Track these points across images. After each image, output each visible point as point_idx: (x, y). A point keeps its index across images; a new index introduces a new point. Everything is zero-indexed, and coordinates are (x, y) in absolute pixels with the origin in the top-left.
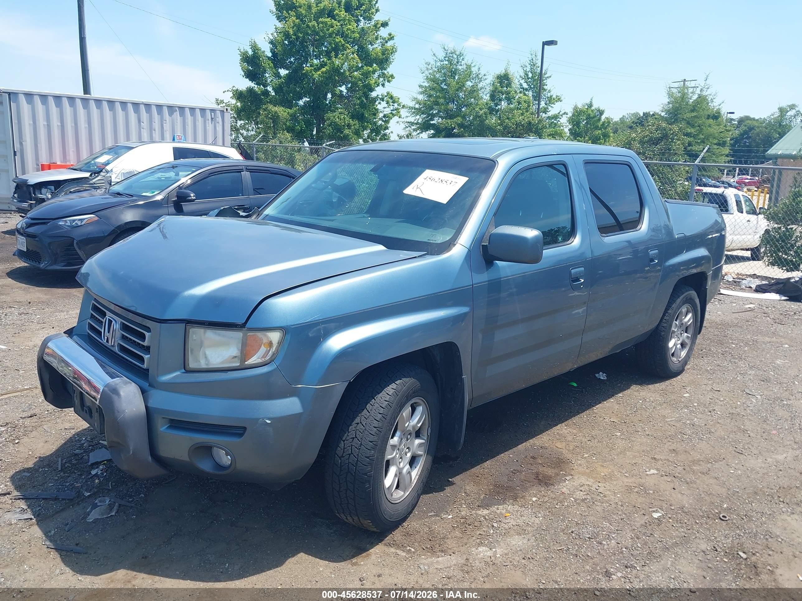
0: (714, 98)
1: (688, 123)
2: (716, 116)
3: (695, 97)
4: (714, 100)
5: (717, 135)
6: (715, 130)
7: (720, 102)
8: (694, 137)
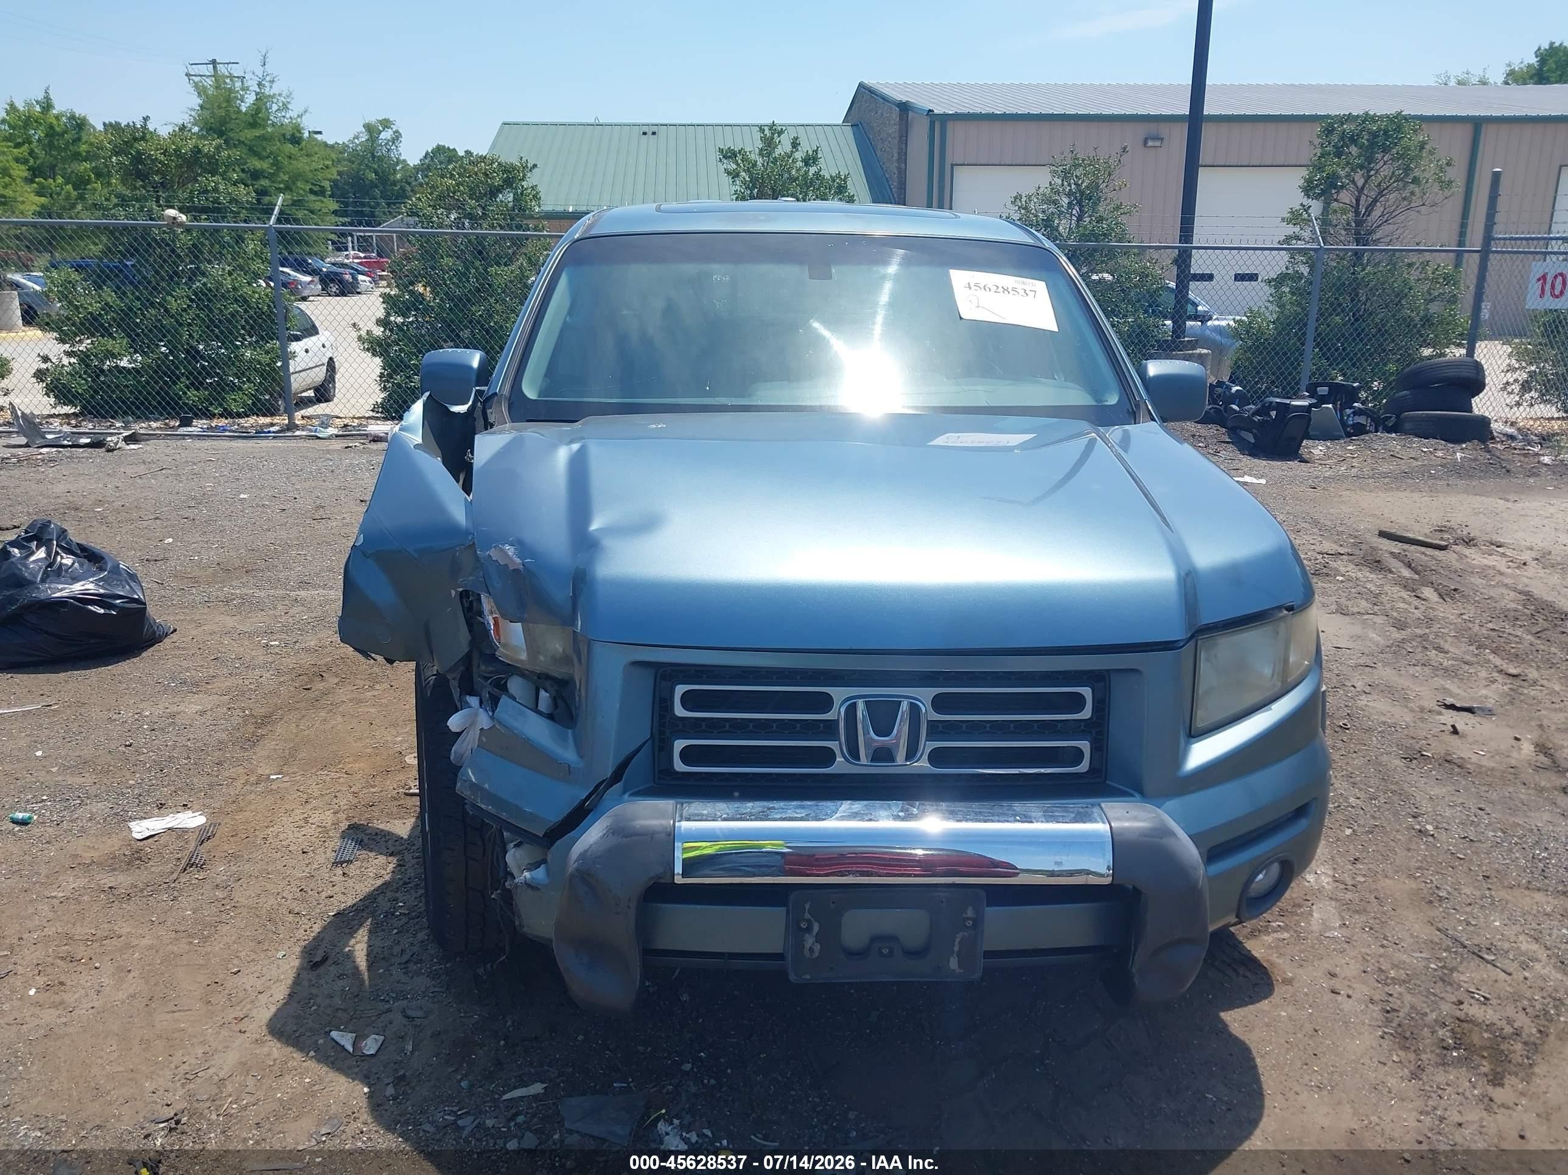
0: (289, 103)
1: (251, 149)
2: (295, 139)
3: (250, 99)
4: (290, 106)
5: (310, 175)
6: (302, 164)
7: (301, 111)
8: (271, 177)
